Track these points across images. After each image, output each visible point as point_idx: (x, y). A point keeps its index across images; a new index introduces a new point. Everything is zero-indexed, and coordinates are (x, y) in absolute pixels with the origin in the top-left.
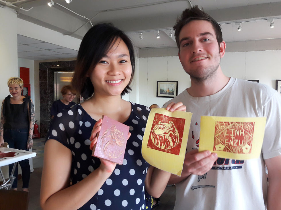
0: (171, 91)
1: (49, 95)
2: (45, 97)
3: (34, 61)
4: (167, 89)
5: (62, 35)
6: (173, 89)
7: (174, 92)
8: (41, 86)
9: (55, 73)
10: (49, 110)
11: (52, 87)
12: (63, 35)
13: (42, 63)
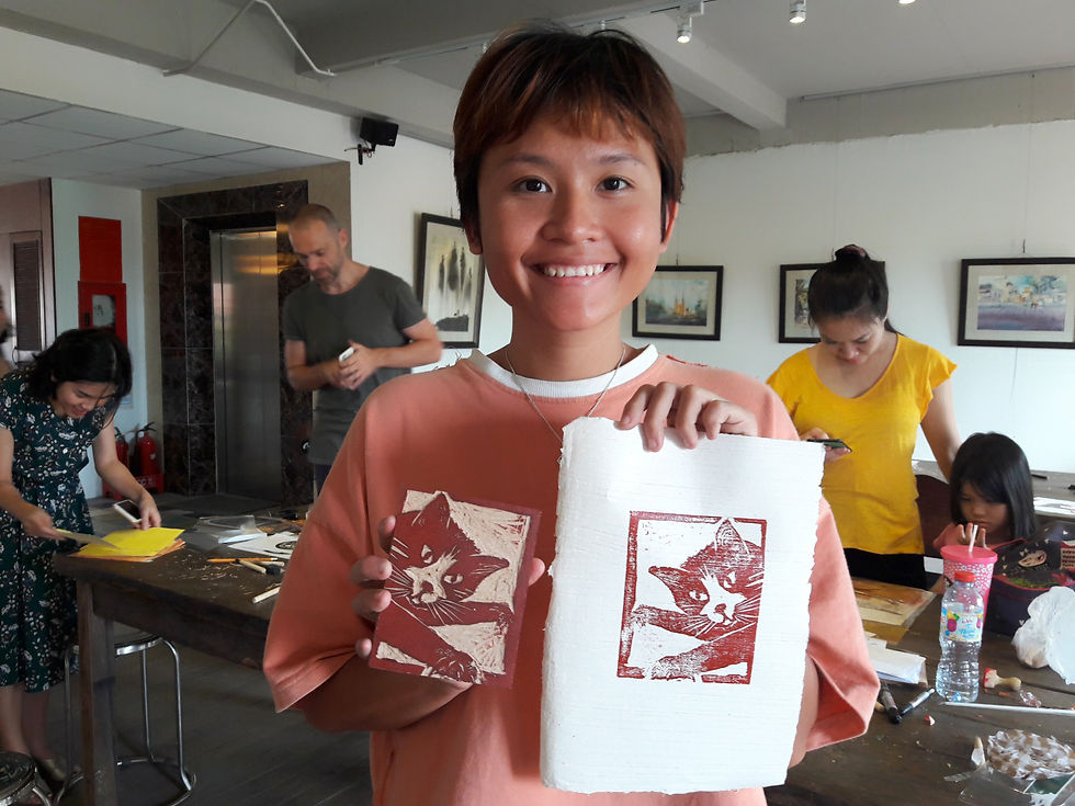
0: (694, 312)
1: (193, 326)
2: (178, 331)
3: (139, 193)
4: (676, 301)
5: (162, 76)
6: (700, 302)
7: (705, 313)
8: (163, 289)
9: (215, 237)
10: (193, 385)
11: (206, 293)
12: (165, 75)
13: (166, 199)
